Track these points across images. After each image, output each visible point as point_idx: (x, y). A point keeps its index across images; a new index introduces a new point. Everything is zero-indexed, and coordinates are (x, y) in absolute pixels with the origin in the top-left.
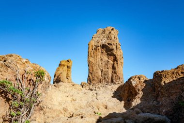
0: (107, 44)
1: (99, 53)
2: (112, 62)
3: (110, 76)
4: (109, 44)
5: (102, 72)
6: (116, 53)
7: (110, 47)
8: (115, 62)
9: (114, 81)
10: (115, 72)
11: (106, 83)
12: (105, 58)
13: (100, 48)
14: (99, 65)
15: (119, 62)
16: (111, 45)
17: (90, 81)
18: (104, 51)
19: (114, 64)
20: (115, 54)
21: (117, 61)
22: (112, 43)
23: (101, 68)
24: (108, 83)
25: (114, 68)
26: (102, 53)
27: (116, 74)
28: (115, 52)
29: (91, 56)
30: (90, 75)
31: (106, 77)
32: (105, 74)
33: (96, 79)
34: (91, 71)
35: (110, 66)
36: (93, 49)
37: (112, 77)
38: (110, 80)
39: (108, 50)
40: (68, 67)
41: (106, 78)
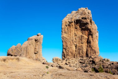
0: (81, 19)
1: (73, 29)
2: (86, 37)
3: (85, 50)
4: (83, 18)
5: (76, 47)
6: (91, 27)
7: (85, 21)
8: (90, 36)
9: (89, 55)
10: (90, 46)
11: (80, 58)
12: (80, 33)
13: (73, 24)
14: (72, 40)
15: (94, 36)
16: (85, 19)
17: (64, 57)
18: (78, 27)
19: (89, 38)
20: (89, 28)
21: (92, 35)
22: (87, 17)
23: (75, 44)
24: (83, 57)
25: (88, 42)
26: (76, 28)
27: (91, 48)
28: (89, 26)
29: (65, 32)
30: (64, 51)
31: (81, 51)
32: (79, 49)
33: (70, 54)
34: (65, 47)
35: (85, 41)
36: (67, 25)
37: (87, 51)
38: (85, 55)
39: (82, 24)
40: (36, 40)
41: (81, 53)
